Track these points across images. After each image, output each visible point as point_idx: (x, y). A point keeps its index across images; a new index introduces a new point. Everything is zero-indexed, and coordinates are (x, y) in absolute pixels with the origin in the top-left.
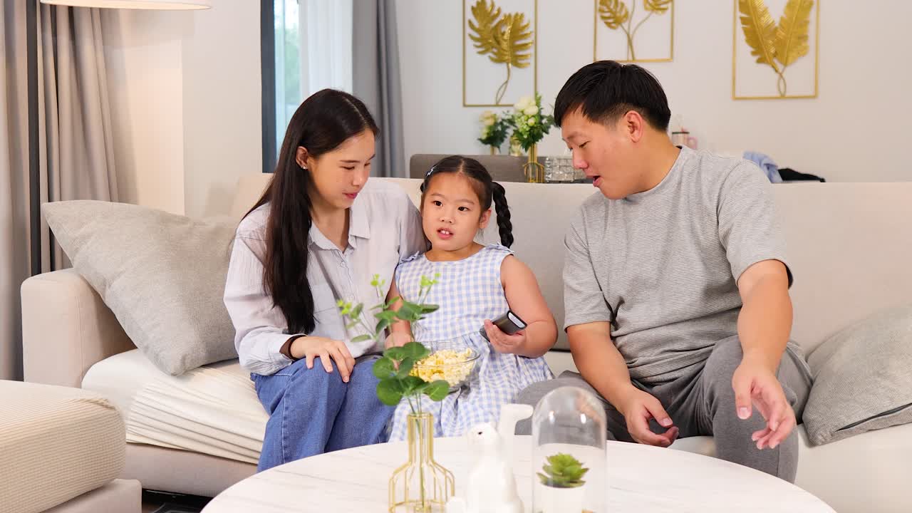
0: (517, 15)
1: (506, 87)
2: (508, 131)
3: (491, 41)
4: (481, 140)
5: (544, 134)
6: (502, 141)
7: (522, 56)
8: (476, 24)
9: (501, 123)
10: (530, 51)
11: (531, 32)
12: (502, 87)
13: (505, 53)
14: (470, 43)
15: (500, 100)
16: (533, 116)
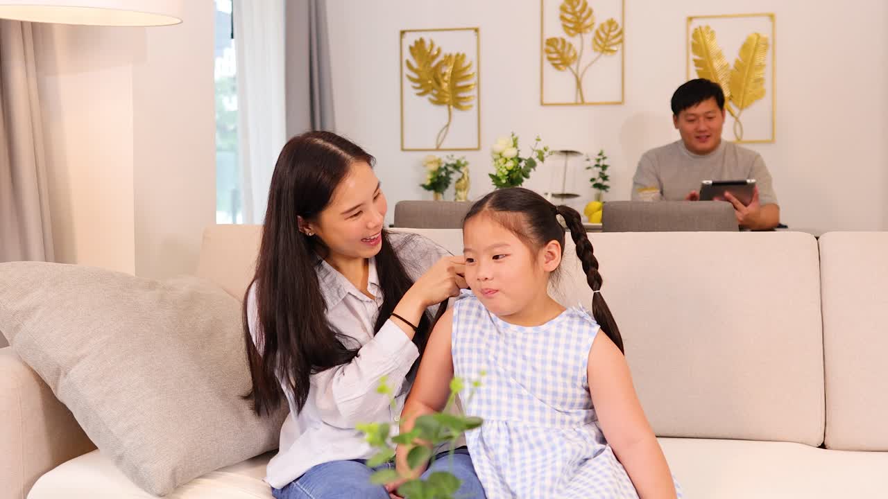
0: (458, 55)
1: (447, 130)
2: (452, 176)
3: (430, 82)
4: (424, 186)
5: (524, 179)
6: (447, 186)
7: (465, 98)
8: (415, 64)
9: (446, 168)
10: (474, 93)
11: (474, 73)
12: (441, 131)
13: (447, 95)
14: (408, 85)
15: (440, 144)
16: (512, 159)
